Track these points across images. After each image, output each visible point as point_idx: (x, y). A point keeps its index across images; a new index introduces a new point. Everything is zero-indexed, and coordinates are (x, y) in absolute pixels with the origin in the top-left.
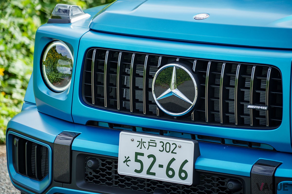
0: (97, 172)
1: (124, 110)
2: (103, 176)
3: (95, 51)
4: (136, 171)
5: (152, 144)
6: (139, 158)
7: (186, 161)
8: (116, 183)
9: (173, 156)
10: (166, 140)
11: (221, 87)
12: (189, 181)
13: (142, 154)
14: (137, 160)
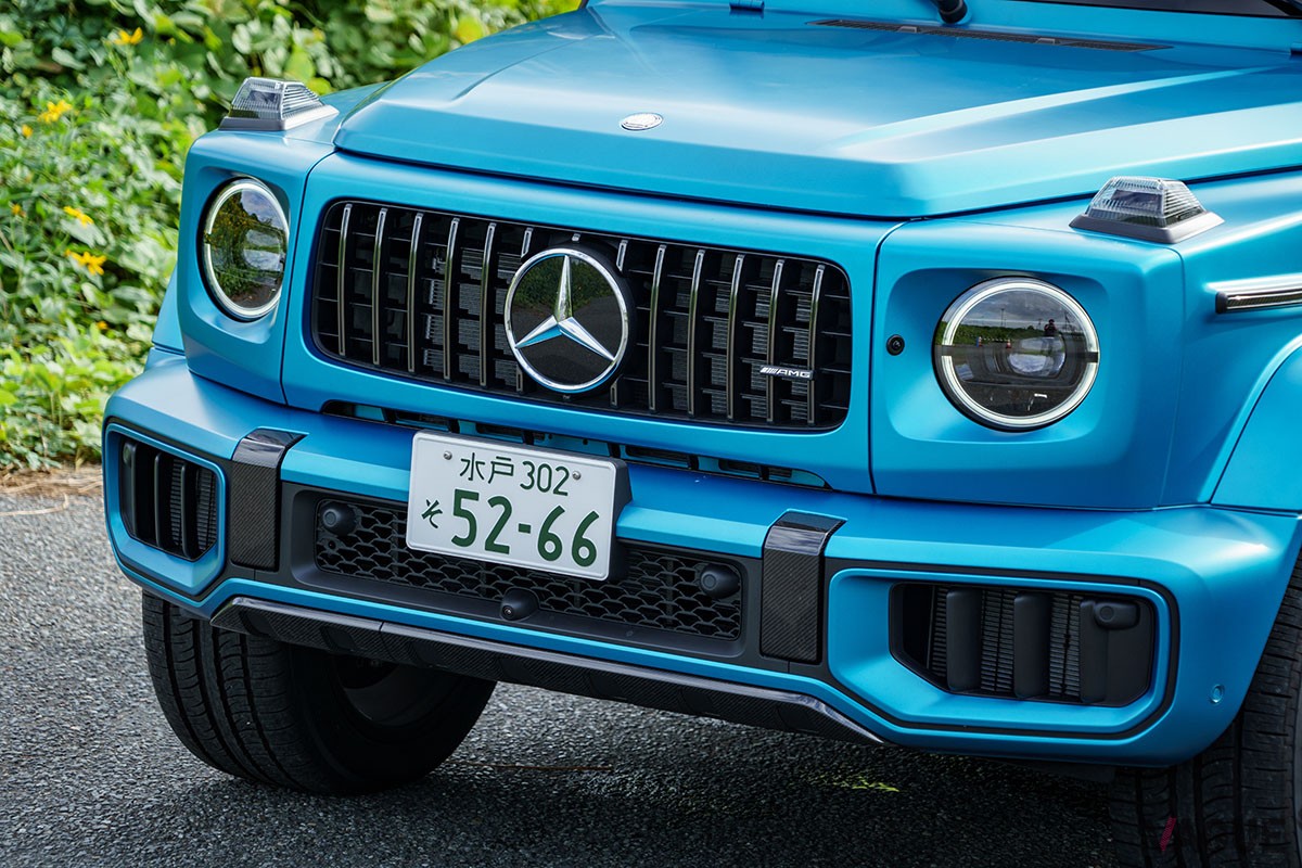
0: (350, 541)
1: (426, 374)
2: (367, 551)
3: (348, 209)
4: (456, 540)
5: (502, 467)
6: (466, 504)
7: (593, 517)
8: (402, 572)
9: (558, 501)
10: (538, 456)
11: (693, 316)
12: (599, 570)
13: (474, 496)
14: (459, 512)
